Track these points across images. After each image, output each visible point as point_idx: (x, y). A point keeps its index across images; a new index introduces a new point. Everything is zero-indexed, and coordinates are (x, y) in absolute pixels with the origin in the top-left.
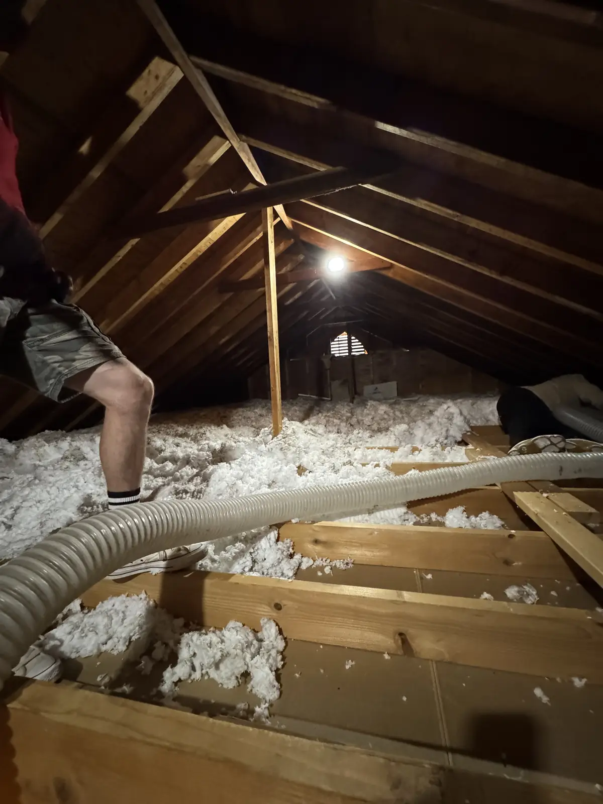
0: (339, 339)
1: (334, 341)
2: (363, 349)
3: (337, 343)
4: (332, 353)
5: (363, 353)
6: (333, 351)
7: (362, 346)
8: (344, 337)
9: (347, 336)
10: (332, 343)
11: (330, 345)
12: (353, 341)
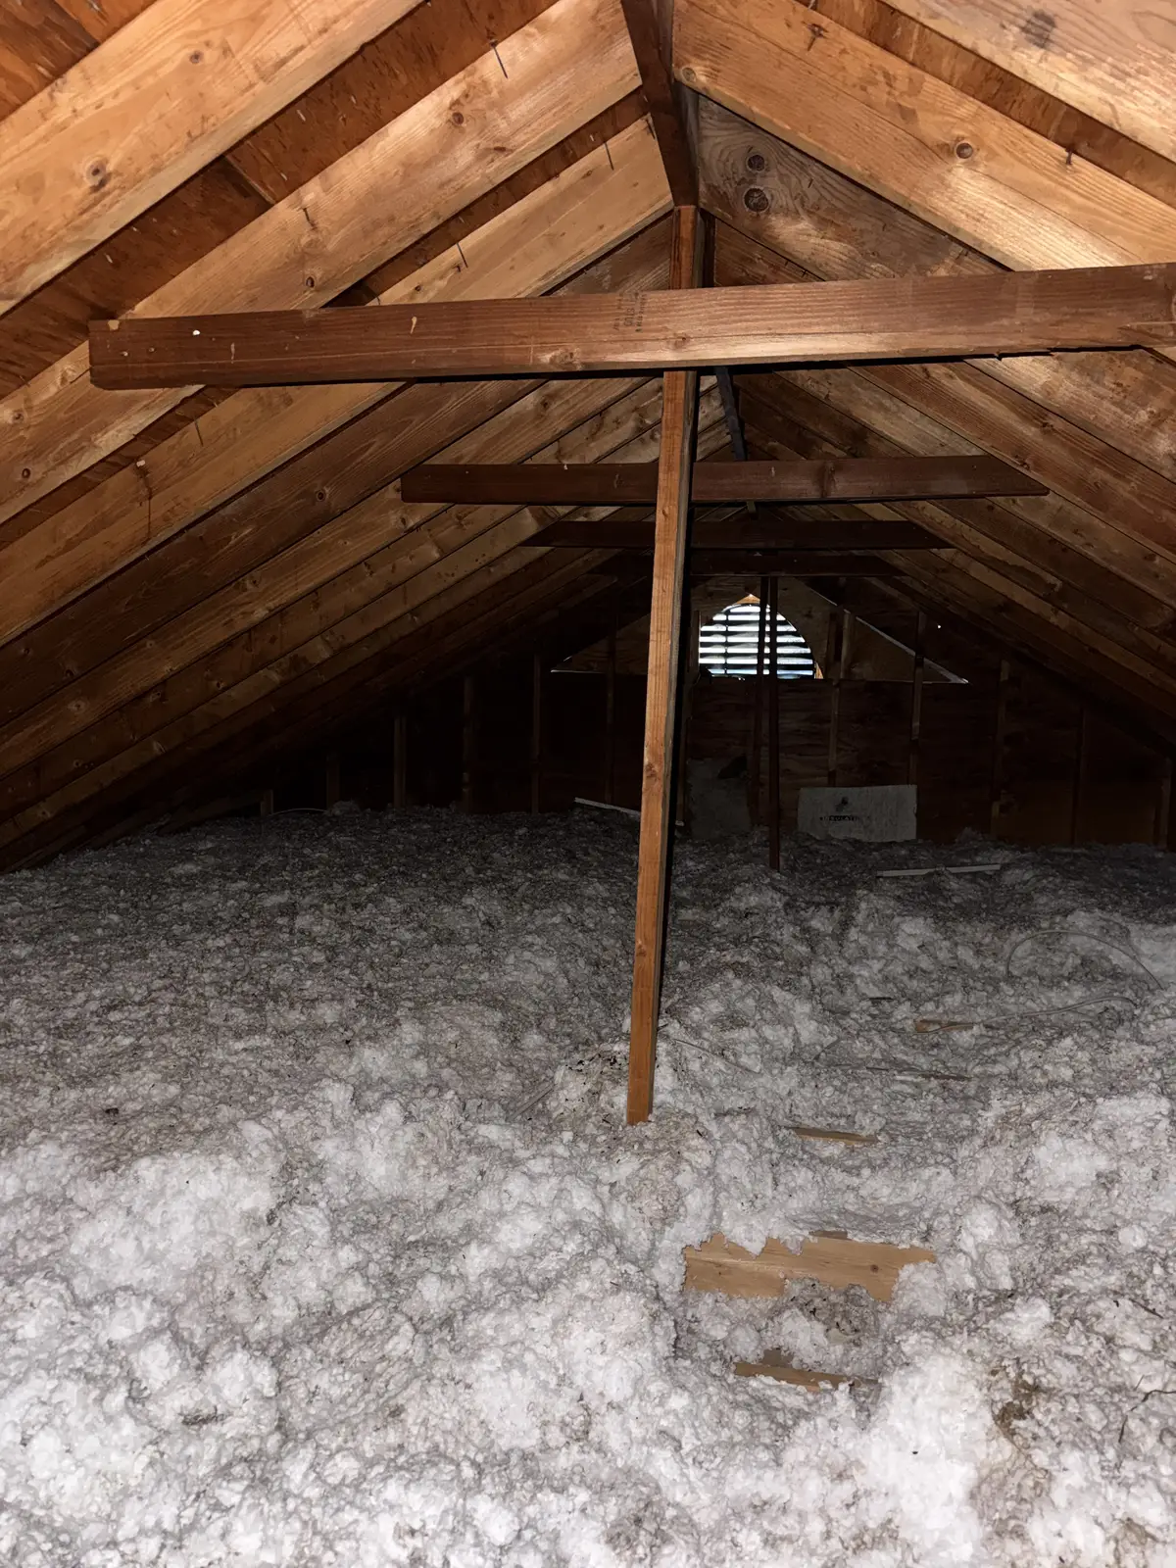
0: (731, 618)
1: (711, 623)
2: (810, 662)
3: (721, 628)
4: (701, 661)
5: (809, 673)
6: (703, 655)
7: (809, 651)
8: (748, 610)
9: (757, 609)
10: (705, 629)
11: (697, 633)
12: (780, 629)
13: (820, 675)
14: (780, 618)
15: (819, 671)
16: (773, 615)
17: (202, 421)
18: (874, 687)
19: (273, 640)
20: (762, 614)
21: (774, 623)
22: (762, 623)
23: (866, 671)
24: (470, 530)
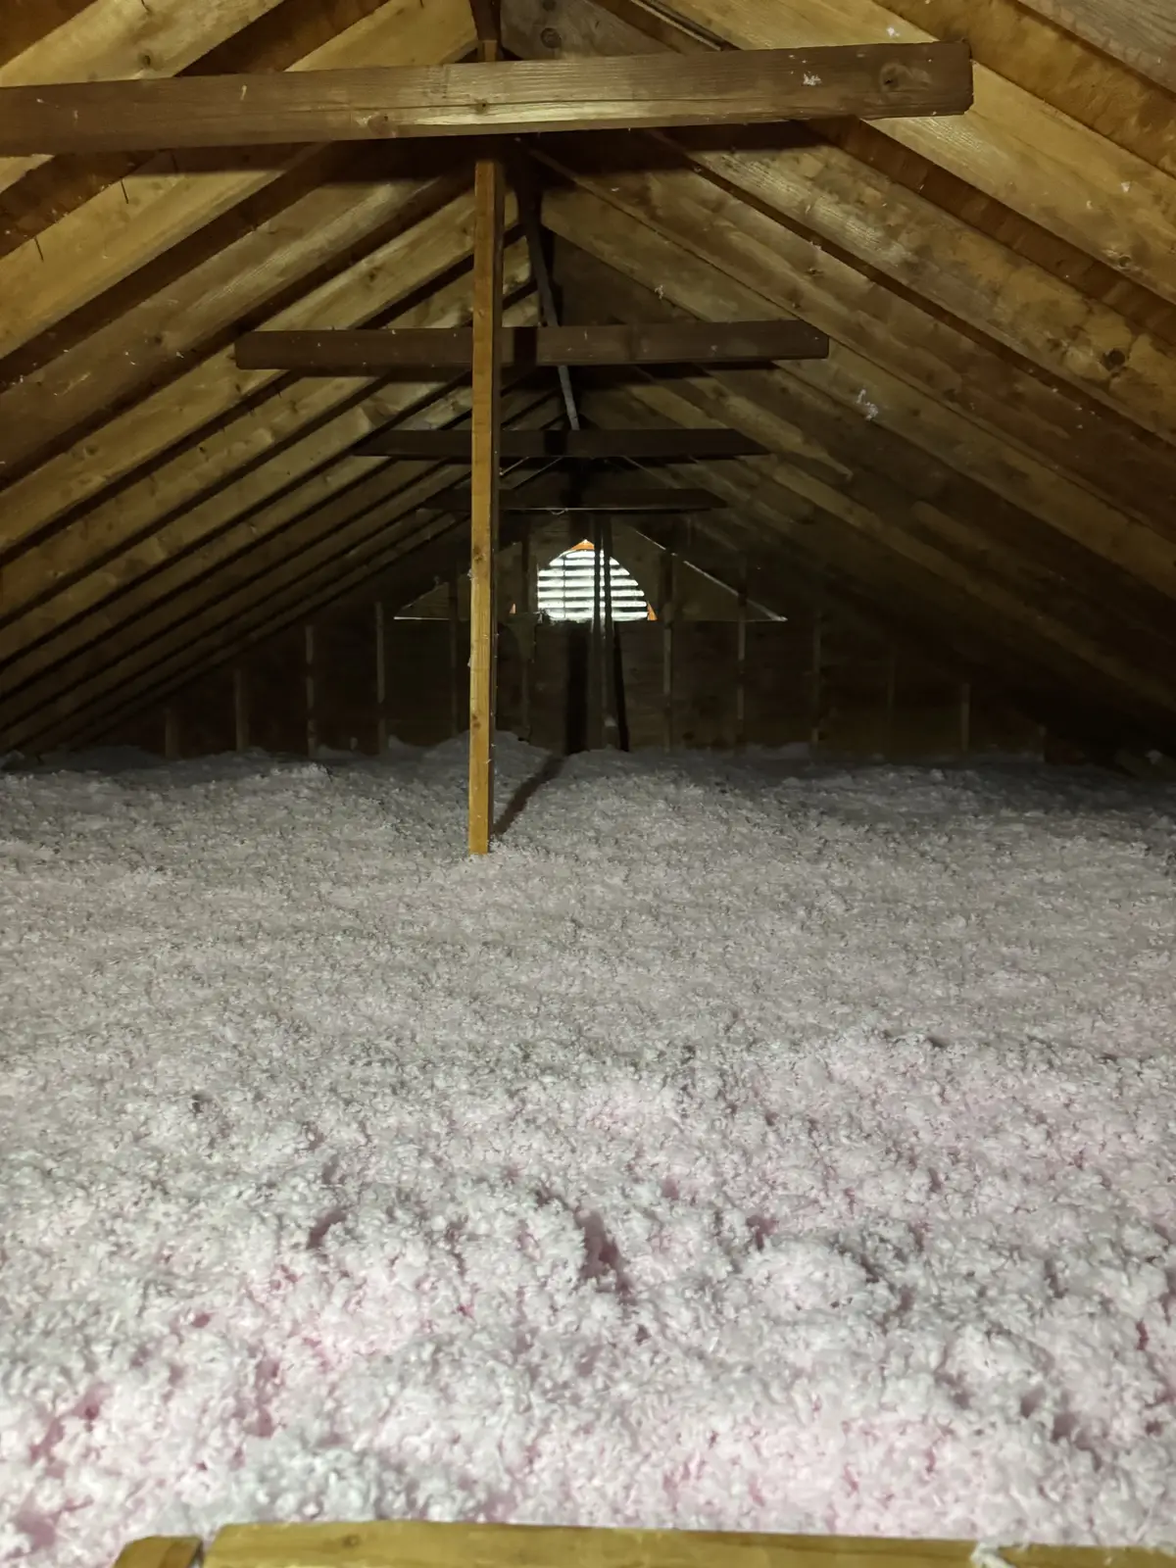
0: (568, 563)
1: (548, 568)
2: (643, 604)
3: (561, 573)
4: (541, 605)
5: (643, 615)
6: (543, 600)
7: (641, 593)
8: (583, 554)
9: (592, 554)
10: (542, 573)
11: (536, 579)
12: (613, 573)
13: (653, 617)
14: (613, 562)
15: (652, 613)
16: (607, 559)
17: (42, 237)
18: (702, 626)
19: (110, 527)
20: (597, 559)
21: (607, 568)
22: (597, 567)
23: (694, 612)
24: (306, 414)
